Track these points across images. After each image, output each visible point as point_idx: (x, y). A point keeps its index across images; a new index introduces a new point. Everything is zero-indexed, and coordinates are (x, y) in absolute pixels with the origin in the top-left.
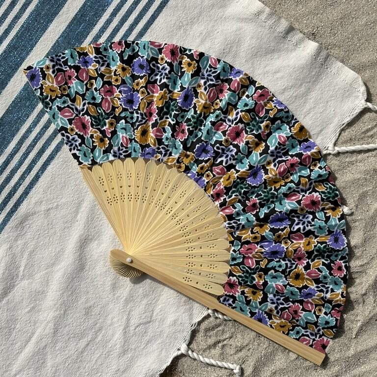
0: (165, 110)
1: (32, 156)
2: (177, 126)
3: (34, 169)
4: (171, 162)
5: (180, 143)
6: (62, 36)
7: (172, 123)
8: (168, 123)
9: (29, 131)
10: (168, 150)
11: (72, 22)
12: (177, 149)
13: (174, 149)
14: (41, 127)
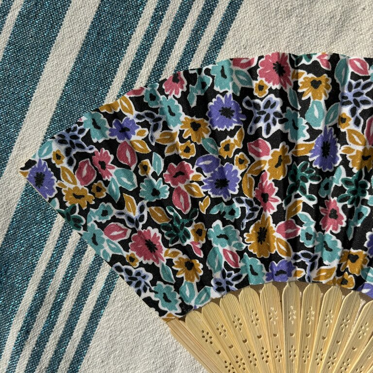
0: (291, 182)
1: (68, 306)
2: (321, 208)
3: (77, 328)
4: (326, 277)
5: (334, 238)
6: (71, 81)
7: (311, 204)
8: (301, 204)
9: (53, 265)
10: (316, 257)
11: (83, 52)
12: (331, 250)
13: (325, 252)
14: (72, 254)
